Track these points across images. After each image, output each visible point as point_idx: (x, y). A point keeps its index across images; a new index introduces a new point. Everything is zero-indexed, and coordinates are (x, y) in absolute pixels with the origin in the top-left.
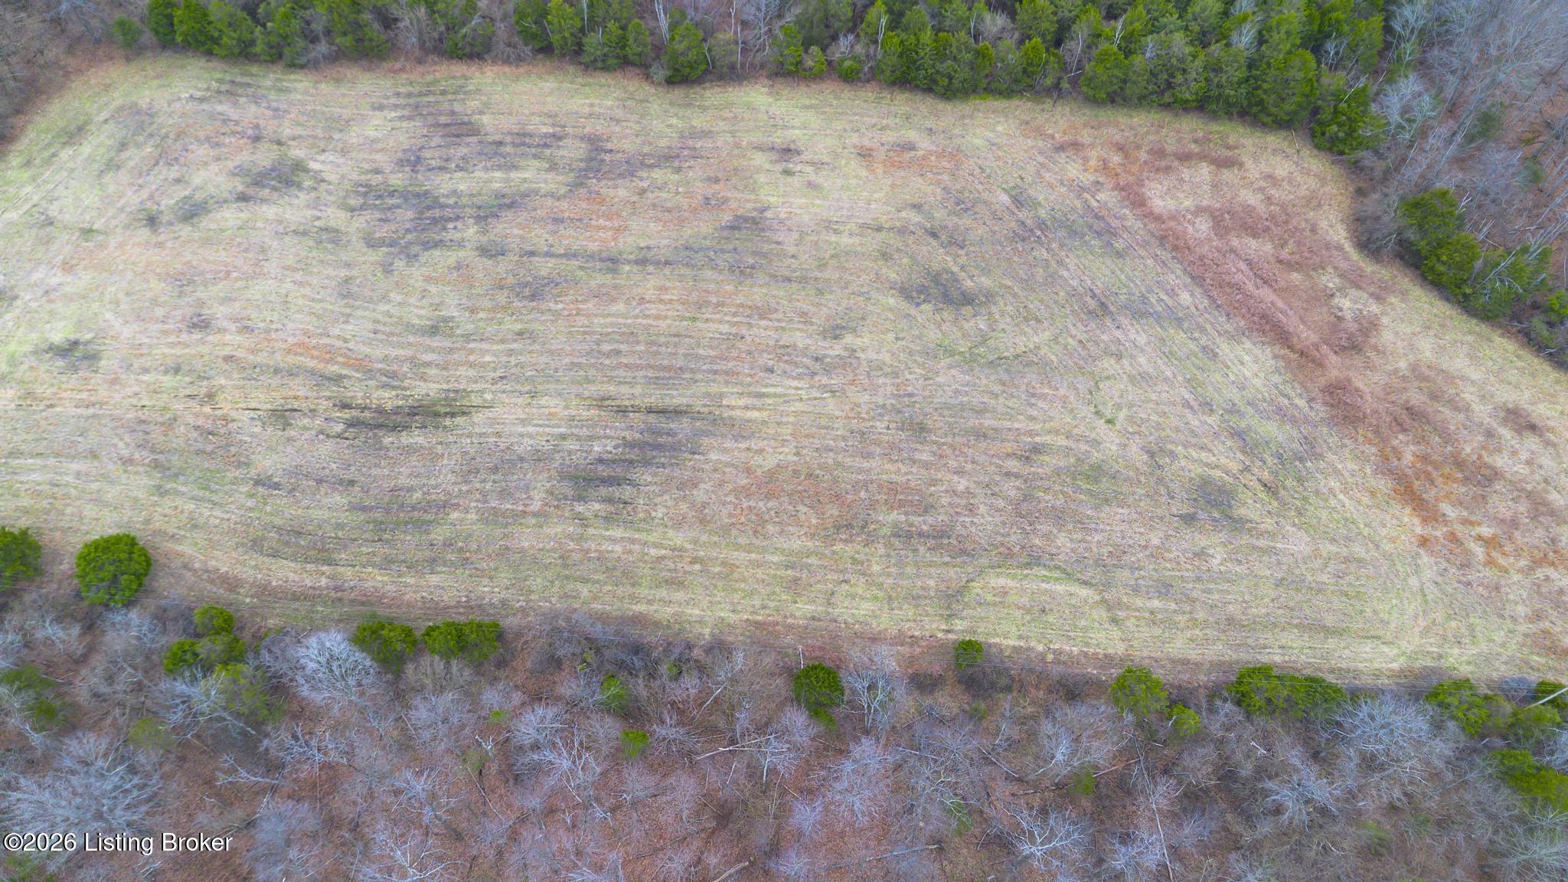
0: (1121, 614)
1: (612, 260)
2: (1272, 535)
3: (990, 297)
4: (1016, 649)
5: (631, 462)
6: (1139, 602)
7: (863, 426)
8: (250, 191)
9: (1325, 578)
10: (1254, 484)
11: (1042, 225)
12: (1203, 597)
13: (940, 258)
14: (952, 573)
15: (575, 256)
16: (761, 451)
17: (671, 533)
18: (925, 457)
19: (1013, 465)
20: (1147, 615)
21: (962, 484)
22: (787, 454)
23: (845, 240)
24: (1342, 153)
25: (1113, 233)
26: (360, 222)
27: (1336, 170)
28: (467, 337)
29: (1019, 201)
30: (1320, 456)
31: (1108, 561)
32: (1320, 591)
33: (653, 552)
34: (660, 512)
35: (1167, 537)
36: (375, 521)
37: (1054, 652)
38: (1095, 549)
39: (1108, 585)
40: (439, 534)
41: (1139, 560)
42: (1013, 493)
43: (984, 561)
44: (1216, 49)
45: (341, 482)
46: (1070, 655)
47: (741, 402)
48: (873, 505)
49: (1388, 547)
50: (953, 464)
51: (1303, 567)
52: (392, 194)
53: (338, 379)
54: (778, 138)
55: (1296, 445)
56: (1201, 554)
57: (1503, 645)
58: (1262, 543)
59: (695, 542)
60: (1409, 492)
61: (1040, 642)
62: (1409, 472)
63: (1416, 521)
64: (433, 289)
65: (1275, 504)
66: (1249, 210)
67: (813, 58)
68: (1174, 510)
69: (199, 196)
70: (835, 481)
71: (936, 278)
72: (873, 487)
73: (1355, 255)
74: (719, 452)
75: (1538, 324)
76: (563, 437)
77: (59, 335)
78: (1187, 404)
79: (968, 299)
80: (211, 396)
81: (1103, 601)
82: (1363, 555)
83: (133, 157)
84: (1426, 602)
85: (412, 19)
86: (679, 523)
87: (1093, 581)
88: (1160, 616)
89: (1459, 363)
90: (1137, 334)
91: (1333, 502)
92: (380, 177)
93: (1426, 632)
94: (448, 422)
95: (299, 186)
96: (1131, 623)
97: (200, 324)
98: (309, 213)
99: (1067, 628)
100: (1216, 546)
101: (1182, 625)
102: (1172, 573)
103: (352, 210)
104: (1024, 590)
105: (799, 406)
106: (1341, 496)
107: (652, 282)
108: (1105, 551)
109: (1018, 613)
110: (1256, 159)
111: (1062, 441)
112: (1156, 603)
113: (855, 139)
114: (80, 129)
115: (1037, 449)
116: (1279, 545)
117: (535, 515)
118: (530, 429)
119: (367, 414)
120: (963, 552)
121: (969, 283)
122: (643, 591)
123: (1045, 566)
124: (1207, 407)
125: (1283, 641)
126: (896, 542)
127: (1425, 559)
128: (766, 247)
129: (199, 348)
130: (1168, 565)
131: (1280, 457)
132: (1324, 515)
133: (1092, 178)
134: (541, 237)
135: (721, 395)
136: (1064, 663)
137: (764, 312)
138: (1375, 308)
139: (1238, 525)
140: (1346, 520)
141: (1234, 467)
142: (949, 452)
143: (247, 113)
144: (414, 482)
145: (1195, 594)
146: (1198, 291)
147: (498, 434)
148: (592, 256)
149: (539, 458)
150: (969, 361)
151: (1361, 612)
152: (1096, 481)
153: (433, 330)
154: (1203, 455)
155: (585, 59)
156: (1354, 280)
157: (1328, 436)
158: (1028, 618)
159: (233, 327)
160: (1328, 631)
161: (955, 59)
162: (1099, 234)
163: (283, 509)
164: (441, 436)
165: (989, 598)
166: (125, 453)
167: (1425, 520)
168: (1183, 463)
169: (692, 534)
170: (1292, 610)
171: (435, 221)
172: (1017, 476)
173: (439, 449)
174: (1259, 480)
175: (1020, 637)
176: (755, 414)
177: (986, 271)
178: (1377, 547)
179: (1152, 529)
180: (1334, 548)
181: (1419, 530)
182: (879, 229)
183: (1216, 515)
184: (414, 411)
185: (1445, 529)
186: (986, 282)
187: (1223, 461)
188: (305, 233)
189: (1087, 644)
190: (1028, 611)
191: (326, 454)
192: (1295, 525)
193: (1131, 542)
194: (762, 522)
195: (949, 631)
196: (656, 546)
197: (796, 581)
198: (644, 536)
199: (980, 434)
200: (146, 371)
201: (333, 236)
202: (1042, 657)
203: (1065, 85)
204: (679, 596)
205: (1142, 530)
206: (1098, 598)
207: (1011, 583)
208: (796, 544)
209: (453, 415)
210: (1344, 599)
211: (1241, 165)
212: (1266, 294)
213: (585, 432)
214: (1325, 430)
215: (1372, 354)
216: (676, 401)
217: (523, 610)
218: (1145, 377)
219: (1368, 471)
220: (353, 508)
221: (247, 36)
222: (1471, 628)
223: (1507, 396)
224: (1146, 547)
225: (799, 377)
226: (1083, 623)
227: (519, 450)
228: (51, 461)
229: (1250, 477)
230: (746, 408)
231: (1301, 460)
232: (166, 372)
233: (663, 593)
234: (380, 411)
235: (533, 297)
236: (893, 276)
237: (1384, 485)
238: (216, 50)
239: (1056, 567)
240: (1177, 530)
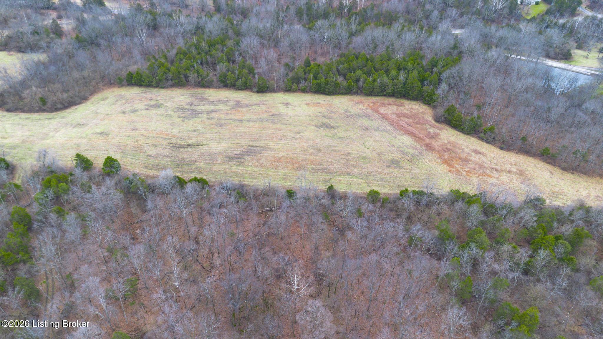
1: (241, 121)
2: (410, 169)
3: (338, 127)
4: (343, 192)
5: (244, 155)
6: (375, 182)
7: (304, 149)
8: (149, 108)
9: (424, 177)
10: (406, 160)
11: (352, 115)
12: (392, 181)
13: (325, 121)
14: (327, 177)
15: (231, 119)
16: (278, 153)
17: (253, 168)
18: (320, 155)
19: (343, 156)
20: (378, 185)
21: (330, 160)
22: (285, 154)
23: (301, 118)
24: (430, 104)
25: (371, 117)
26: (177, 113)
27: (429, 108)
28: (203, 133)
29: (346, 112)
30: (423, 156)
31: (367, 174)
32: (422, 179)
33: (249, 172)
34: (251, 164)
35: (383, 170)
36: (177, 164)
37: (353, 192)
38: (364, 172)
39: (367, 179)
40: (193, 167)
41: (375, 174)
42: (343, 162)
43: (335, 174)
44: (395, 81)
45: (169, 156)
46: (357, 193)
47: (273, 145)
48: (307, 164)
49: (441, 172)
50: (328, 156)
51: (418, 175)
52: (185, 109)
53: (169, 139)
54: (286, 102)
55: (417, 154)
56: (392, 173)
58: (407, 171)
59: (260, 170)
60: (445, 162)
61: (349, 190)
62: (447, 159)
63: (448, 167)
64: (195, 124)
65: (411, 164)
66: (407, 114)
67: (294, 86)
68: (384, 165)
69: (136, 109)
70: (297, 159)
71: (325, 124)
72: (307, 161)
73: (434, 122)
74: (267, 154)
75: (482, 135)
76: (227, 150)
77: (99, 131)
78: (388, 146)
79: (332, 127)
80: (137, 141)
81: (366, 182)
82: (434, 173)
83: (119, 103)
84: (450, 182)
85: (193, 76)
86: (256, 166)
87: (364, 178)
88: (381, 185)
89: (461, 142)
90: (376, 134)
91: (426, 164)
92: (182, 107)
93: (450, 187)
94: (197, 147)
95: (161, 107)
96: (373, 186)
97: (135, 129)
98: (164, 112)
99: (357, 187)
100: (396, 172)
101: (387, 187)
102: (384, 177)
103: (175, 112)
104: (345, 180)
105: (288, 145)
106: (428, 163)
107: (251, 124)
108: (367, 172)
109: (344, 185)
110: (408, 105)
111: (356, 152)
112: (380, 182)
113: (305, 102)
114: (106, 98)
115: (349, 154)
116: (412, 171)
117: (218, 164)
118: (218, 149)
119: (176, 145)
120: (330, 173)
121: (333, 125)
122: (246, 180)
123: (351, 175)
124: (394, 146)
126: (313, 171)
127: (450, 174)
128: (281, 119)
129: (135, 133)
130: (383, 175)
131: (412, 155)
132: (424, 166)
133: (365, 108)
134: (223, 117)
135: (268, 144)
137: (280, 130)
138: (439, 131)
139: (401, 168)
140: (430, 167)
141: (400, 157)
142: (327, 154)
143: (149, 95)
144: (188, 157)
146: (392, 127)
147: (210, 149)
148: (236, 120)
149: (220, 154)
150: (332, 138)
151: (433, 183)
152: (364, 159)
153: (195, 131)
154: (392, 155)
155: (236, 87)
156: (434, 127)
157: (426, 152)
158: (346, 186)
159: (143, 130)
161: (330, 85)
162: (367, 117)
163: (154, 161)
164: (195, 149)
165: (336, 182)
166: (115, 150)
167: (450, 167)
168: (387, 156)
169: (259, 169)
170: (415, 183)
171: (196, 114)
172: (344, 159)
173: (195, 152)
175: (344, 189)
176: (277, 147)
177: (338, 123)
178: (438, 172)
179: (379, 168)
180: (426, 172)
181: (449, 169)
182: (310, 116)
183: (396, 166)
184: (188, 145)
185: (456, 169)
186: (337, 125)
187: (397, 156)
188: (162, 115)
189: (361, 191)
190: (347, 184)
191: (166, 152)
192: (416, 168)
193: (373, 171)
194: (277, 166)
195: (326, 188)
196: (249, 171)
197: (286, 178)
198: (246, 169)
199: (334, 151)
200: (121, 136)
201: (170, 116)
202: (350, 193)
203: (359, 92)
204: (255, 181)
205: (376, 169)
207: (342, 179)
208: (286, 171)
209: (198, 146)
210: (429, 181)
211: (404, 106)
212: (410, 128)
213: (232, 149)
214: (424, 151)
215: (438, 139)
216: (256, 144)
217: (214, 182)
218: (377, 141)
219: (436, 158)
220: (172, 161)
221: (151, 80)
223: (474, 147)
224: (377, 172)
225: (288, 140)
227: (215, 152)
228: (96, 151)
229: (404, 159)
230: (274, 146)
231: (418, 156)
232: (126, 137)
233: (251, 180)
234: (180, 145)
235: (220, 126)
236: (313, 124)
237: (440, 161)
238: (143, 84)
239: (354, 176)
240: (385, 168)
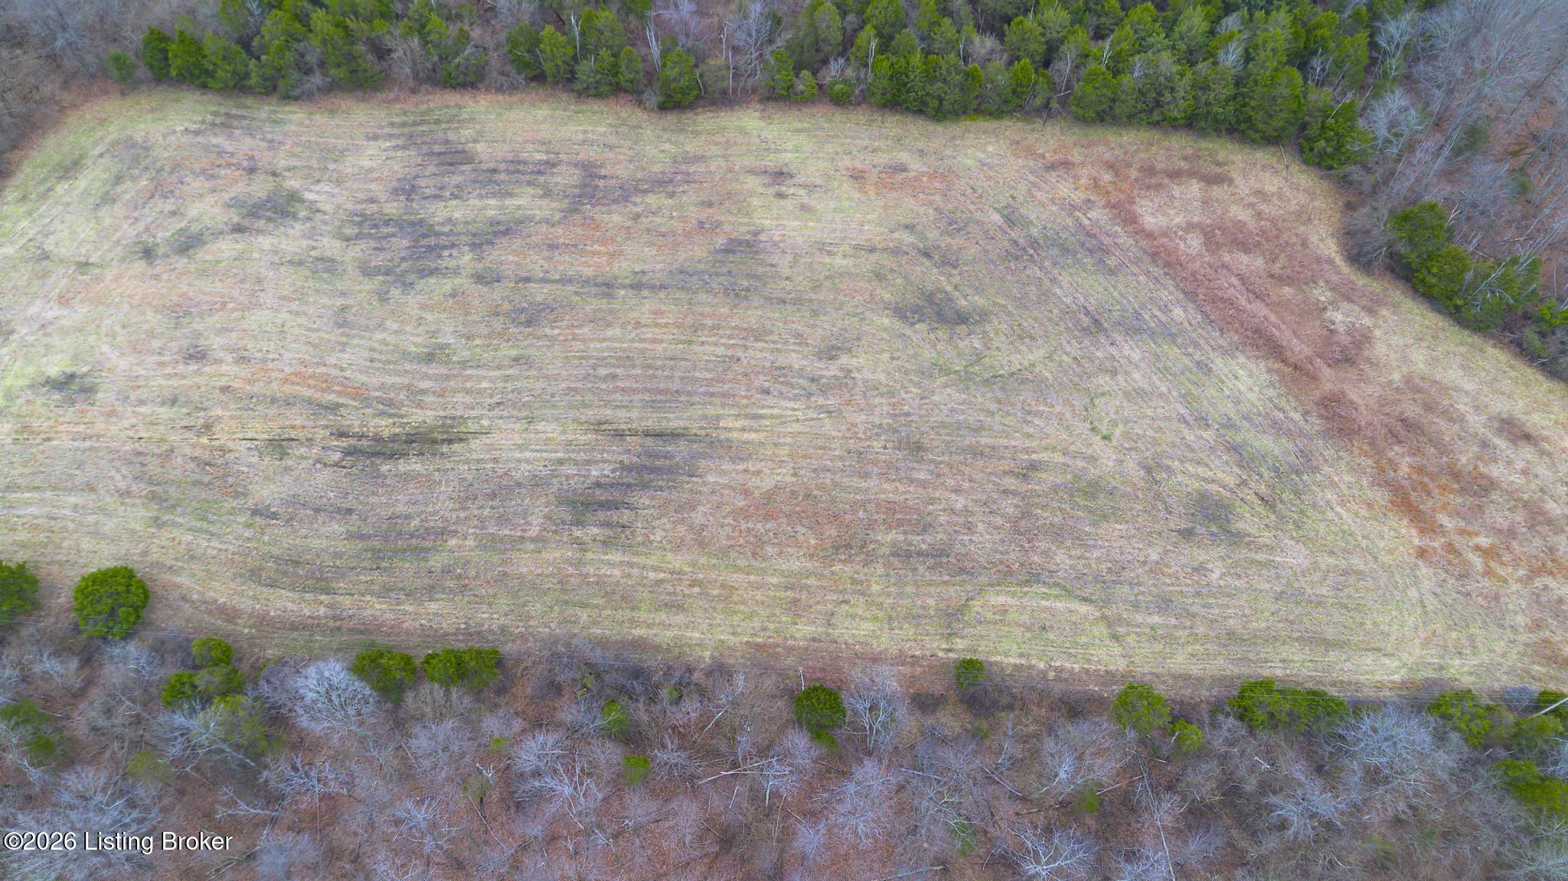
0: (1121, 630)
1: (608, 285)
2: (1271, 549)
3: (984, 315)
4: (1018, 668)
5: (629, 486)
6: (1139, 618)
7: (860, 446)
8: (246, 223)
9: (1324, 591)
10: (1251, 498)
11: (1034, 244)
12: (1203, 612)
13: (933, 277)
14: (952, 591)
15: (570, 281)
16: (759, 472)
17: (669, 556)
18: (922, 476)
19: (1010, 482)
20: (1147, 630)
21: (960, 502)
22: (784, 476)
23: (839, 261)
24: (1330, 168)
25: (1106, 251)
26: (356, 251)
27: (1325, 184)
28: (464, 364)
29: (1010, 221)
30: (1316, 470)
31: (1108, 577)
32: (1320, 603)
33: (652, 575)
34: (658, 536)
35: (1166, 552)
36: (373, 550)
37: (1056, 669)
38: (1094, 565)
39: (1107, 601)
40: (437, 562)
41: (1138, 576)
42: (1011, 510)
43: (983, 579)
44: (1203, 67)
45: (339, 510)
46: (1072, 672)
47: (738, 424)
48: (871, 524)
49: (1386, 559)
50: (950, 482)
51: (1302, 580)
52: (387, 223)
53: (334, 408)
54: (771, 162)
55: (1292, 459)
56: (1200, 569)
57: (1503, 655)
58: (1261, 557)
59: (694, 564)
60: (1405, 503)
61: (1041, 660)
62: (1406, 483)
63: (1414, 532)
64: (429, 317)
65: (1273, 517)
66: (1240, 225)
67: (805, 82)
68: (1172, 525)
69: (195, 228)
70: (833, 501)
71: (930, 298)
72: (870, 507)
73: (1345, 268)
74: (718, 474)
75: (1530, 334)
76: (560, 462)
77: (55, 368)
78: (1182, 420)
79: (962, 319)
80: (208, 427)
81: (1104, 617)
82: (1362, 567)
83: (129, 190)
84: (1426, 613)
85: (405, 49)
86: (678, 546)
87: (1093, 598)
88: (1160, 632)
89: (1452, 374)
90: (1131, 351)
91: (1330, 515)
92: (375, 207)
93: (1426, 643)
94: (445, 448)
95: (295, 217)
96: (1131, 639)
97: (197, 355)
98: (305, 243)
99: (1068, 645)
100: (1215, 561)
101: (1182, 640)
102: (1172, 588)
103: (348, 239)
104: (1024, 608)
105: (795, 427)
106: (1338, 509)
107: (647, 307)
108: (1104, 567)
109: (1018, 631)
110: (1245, 175)
111: (1058, 458)
112: (1156, 619)
113: (847, 162)
114: (76, 163)
115: (1034, 466)
116: (1278, 559)
117: (533, 540)
118: (528, 454)
119: (364, 442)
120: (963, 570)
121: (963, 302)
122: (643, 615)
123: (1044, 583)
124: (1203, 421)
125: (1284, 654)
126: (896, 562)
127: (1424, 570)
128: (760, 270)
129: (193, 378)
130: (1168, 581)
131: (1276, 470)
132: (1322, 527)
133: (1083, 196)
134: (536, 263)
135: (718, 418)
136: (1066, 680)
137: (759, 335)
138: (1367, 321)
139: (1236, 539)
140: (1344, 532)
141: (1231, 481)
142: (946, 470)
143: (241, 144)
144: (413, 509)
145: (1194, 609)
146: (1191, 307)
147: (495, 460)
148: (587, 282)
149: (537, 483)
150: (965, 379)
151: (1362, 624)
152: (1094, 497)
153: (430, 358)
154: (1200, 470)
155: (577, 86)
156: (1345, 293)
157: (1325, 450)
158: (1028, 635)
159: (229, 358)
160: (1328, 644)
161: (945, 81)
162: (1091, 251)
163: (281, 539)
164: (438, 463)
165: (989, 616)
166: (122, 485)
167: (1422, 531)
168: (1180, 478)
169: (689, 558)
170: (1292, 623)
171: (430, 249)
172: (1015, 493)
173: (437, 476)
174: (1256, 494)
175: (1021, 655)
176: (753, 436)
177: (979, 290)
178: (1376, 558)
179: (1150, 544)
180: (1332, 561)
181: (1416, 541)
182: (873, 250)
183: (1214, 529)
184: (410, 439)
185: (1443, 540)
186: (980, 301)
187: (1220, 475)
188: (300, 263)
189: (1088, 661)
190: (1029, 629)
191: (323, 483)
192: (1293, 538)
193: (1130, 558)
194: (760, 543)
195: (950, 650)
196: (655, 569)
197: (795, 602)
198: (642, 560)
199: (977, 453)
200: (142, 402)
201: (328, 266)
202: (1043, 674)
203: (1054, 105)
204: (679, 619)
205: (1141, 546)
206: (1098, 614)
207: (1011, 601)
208: (795, 565)
209: (450, 442)
210: (1344, 611)
211: (1231, 181)
212: (1259, 309)
213: (582, 456)
214: (1321, 442)
215: (1366, 367)
216: (673, 424)
217: (522, 636)
218: (1141, 393)
219: (1365, 483)
220: (350, 536)
221: (241, 69)
222: (1472, 638)
223: (1501, 406)
224: (1145, 563)
225: (796, 398)
226: (1084, 639)
227: (517, 475)
228: (49, 494)
229: (1246, 491)
230: (743, 430)
231: (1298, 473)
232: (163, 404)
233: (662, 616)
234: (377, 439)
235: (529, 323)
236: (887, 296)
237: (1381, 496)
238: (211, 82)
239: (1057, 585)
240: (1176, 545)
